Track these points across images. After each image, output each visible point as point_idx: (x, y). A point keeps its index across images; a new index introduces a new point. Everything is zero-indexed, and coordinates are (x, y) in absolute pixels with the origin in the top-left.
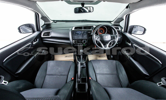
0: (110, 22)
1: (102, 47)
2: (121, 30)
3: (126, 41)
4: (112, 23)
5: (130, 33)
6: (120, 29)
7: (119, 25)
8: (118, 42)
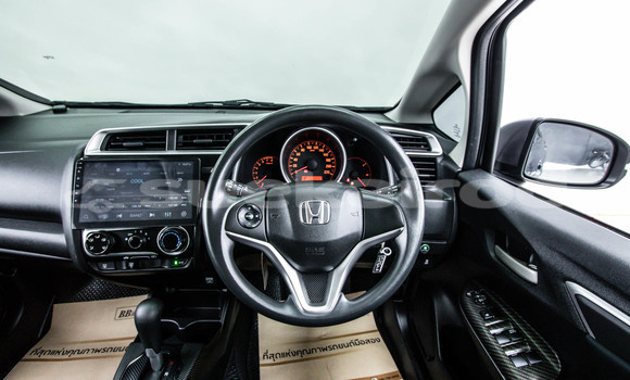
0: (382, 111)
1: (285, 293)
2: (446, 157)
3: (489, 243)
4: (393, 115)
5: (513, 171)
6: (437, 149)
7: (432, 128)
8: (426, 237)
